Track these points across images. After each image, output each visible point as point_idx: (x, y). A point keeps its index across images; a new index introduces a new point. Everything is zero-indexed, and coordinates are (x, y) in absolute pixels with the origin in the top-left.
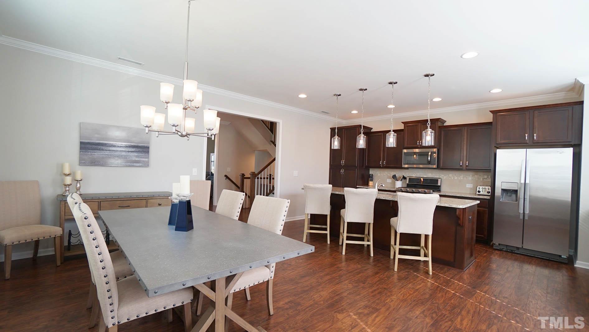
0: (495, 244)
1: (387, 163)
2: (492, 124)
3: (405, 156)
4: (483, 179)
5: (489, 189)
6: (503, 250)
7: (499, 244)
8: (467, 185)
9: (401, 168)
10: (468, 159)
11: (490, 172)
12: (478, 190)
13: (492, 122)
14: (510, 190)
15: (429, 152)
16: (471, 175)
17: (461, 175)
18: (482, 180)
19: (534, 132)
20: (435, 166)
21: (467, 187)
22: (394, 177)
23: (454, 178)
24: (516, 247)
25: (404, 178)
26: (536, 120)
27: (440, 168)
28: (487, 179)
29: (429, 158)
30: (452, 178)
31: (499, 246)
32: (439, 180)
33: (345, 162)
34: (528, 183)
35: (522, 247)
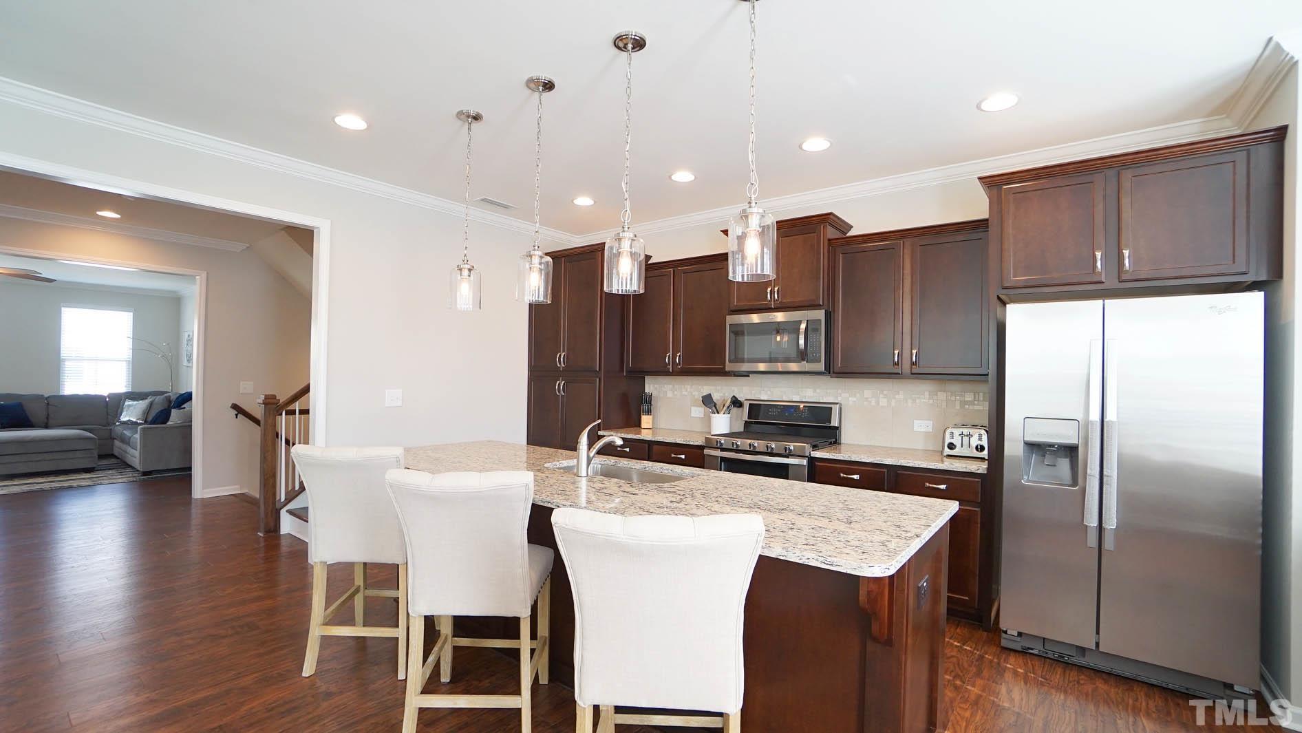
0: (1005, 632)
1: (685, 358)
2: (987, 227)
3: (732, 335)
4: (963, 403)
5: (980, 438)
6: (1030, 651)
7: (1020, 634)
8: (916, 422)
9: (722, 373)
10: (916, 342)
11: (987, 381)
12: (948, 440)
13: (987, 220)
14: (1051, 445)
15: (800, 322)
16: (927, 394)
17: (898, 394)
18: (958, 407)
19: (1123, 242)
20: (821, 366)
21: (916, 428)
22: (707, 401)
23: (878, 403)
24: (1077, 647)
25: (736, 403)
26: (1125, 201)
27: (834, 372)
28: (974, 404)
29: (802, 342)
30: (873, 403)
31: (1019, 639)
32: (835, 410)
33: (568, 357)
34: (1112, 422)
35: (1097, 645)
